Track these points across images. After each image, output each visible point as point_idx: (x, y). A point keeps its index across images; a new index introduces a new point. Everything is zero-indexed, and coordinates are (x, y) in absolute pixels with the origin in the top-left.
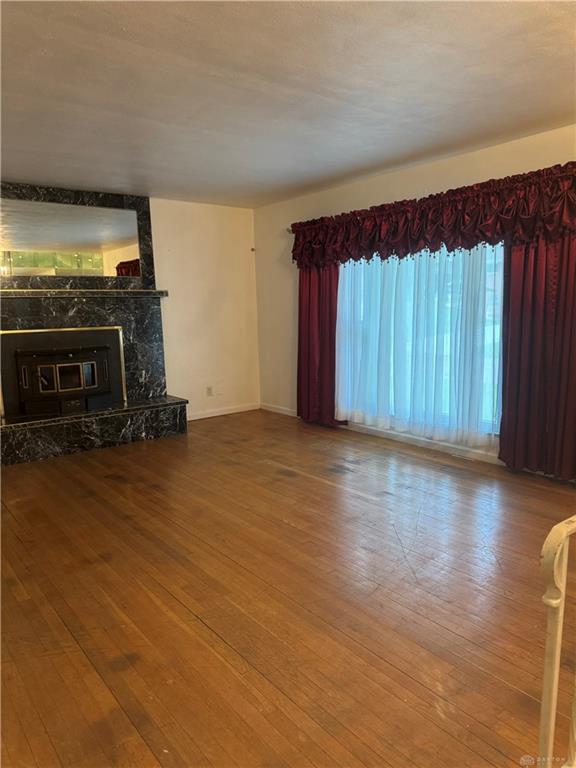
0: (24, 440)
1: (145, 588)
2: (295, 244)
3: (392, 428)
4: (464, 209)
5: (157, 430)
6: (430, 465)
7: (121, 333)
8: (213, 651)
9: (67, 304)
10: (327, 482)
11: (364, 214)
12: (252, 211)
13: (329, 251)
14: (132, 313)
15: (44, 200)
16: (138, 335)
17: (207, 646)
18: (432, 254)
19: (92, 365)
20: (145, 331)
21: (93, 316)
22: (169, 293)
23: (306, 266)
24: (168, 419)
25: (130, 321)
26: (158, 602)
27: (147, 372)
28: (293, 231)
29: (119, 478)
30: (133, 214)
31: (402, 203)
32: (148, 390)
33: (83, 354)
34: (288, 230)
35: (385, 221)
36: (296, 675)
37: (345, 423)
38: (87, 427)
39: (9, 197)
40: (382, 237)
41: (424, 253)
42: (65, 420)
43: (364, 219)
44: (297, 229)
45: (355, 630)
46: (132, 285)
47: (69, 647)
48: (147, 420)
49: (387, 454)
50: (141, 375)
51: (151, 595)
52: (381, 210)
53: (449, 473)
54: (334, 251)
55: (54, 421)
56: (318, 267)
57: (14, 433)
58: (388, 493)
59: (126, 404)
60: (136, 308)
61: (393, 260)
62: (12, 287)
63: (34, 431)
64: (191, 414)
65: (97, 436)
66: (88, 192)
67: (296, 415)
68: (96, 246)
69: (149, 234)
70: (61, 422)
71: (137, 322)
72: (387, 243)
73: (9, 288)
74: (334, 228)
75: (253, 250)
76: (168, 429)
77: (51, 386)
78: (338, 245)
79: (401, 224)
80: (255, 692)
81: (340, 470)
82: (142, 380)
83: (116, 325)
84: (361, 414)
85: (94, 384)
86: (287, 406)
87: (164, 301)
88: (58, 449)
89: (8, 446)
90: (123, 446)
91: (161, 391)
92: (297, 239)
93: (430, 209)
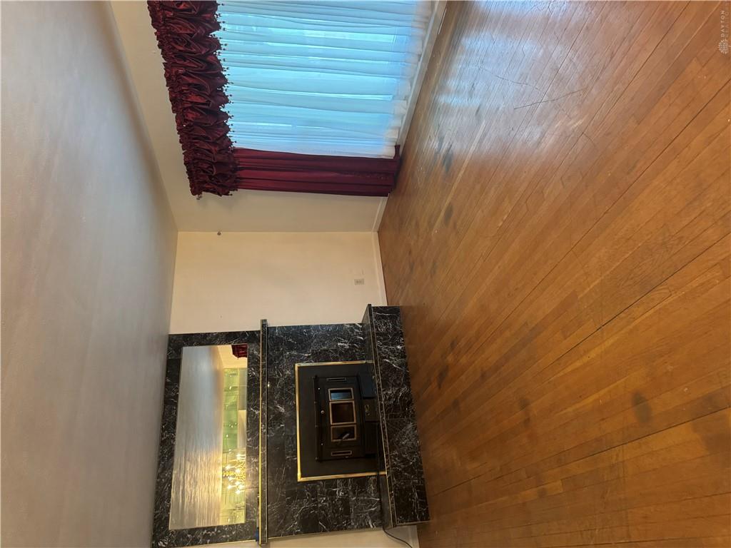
0: (400, 457)
1: (561, 374)
2: (213, 192)
3: (406, 98)
4: (173, 9)
5: (395, 335)
6: (448, 61)
7: (302, 365)
8: (639, 320)
9: (274, 413)
10: (460, 175)
11: (181, 120)
12: (179, 233)
13: (219, 158)
14: (282, 354)
15: (174, 433)
16: (304, 349)
17: (633, 324)
18: (223, 47)
19: (332, 392)
20: (301, 342)
21: (286, 390)
22: (264, 318)
23: (235, 182)
24: (385, 324)
25: (291, 355)
26: (578, 364)
27: (339, 341)
28: (199, 193)
29: (442, 376)
30: (185, 349)
31: (169, 78)
32: (357, 341)
33: (321, 401)
34: (198, 199)
35: (187, 98)
36: (681, 238)
37: (397, 147)
38: (390, 398)
39: (172, 464)
40: (204, 101)
41: (221, 55)
42: (383, 419)
43: (186, 121)
44: (197, 189)
45: (634, 167)
46: (255, 352)
47: (617, 455)
48: (385, 344)
49: (433, 107)
50: (342, 347)
51: (569, 369)
52: (177, 101)
53: (459, 40)
54: (219, 152)
55: (384, 429)
56: (236, 170)
57: (393, 466)
58: (478, 111)
59: (370, 362)
60: (278, 350)
61: (228, 90)
62: (257, 464)
63: (392, 448)
64: (381, 302)
65: (399, 390)
66: (166, 392)
67: (386, 198)
68: (217, 376)
69: (206, 335)
70: (385, 422)
71: (291, 349)
72: (210, 96)
73: (258, 466)
74: (196, 151)
75: (219, 234)
76: (394, 324)
77: (350, 430)
78: (213, 148)
79: (190, 81)
80: (695, 284)
81: (449, 160)
82: (347, 346)
83: (294, 368)
84: (390, 131)
85: (350, 391)
86: (376, 206)
87: (271, 324)
88: (410, 426)
89: (405, 471)
90: (408, 367)
91: (358, 328)
92: (207, 191)
93: (174, 48)
